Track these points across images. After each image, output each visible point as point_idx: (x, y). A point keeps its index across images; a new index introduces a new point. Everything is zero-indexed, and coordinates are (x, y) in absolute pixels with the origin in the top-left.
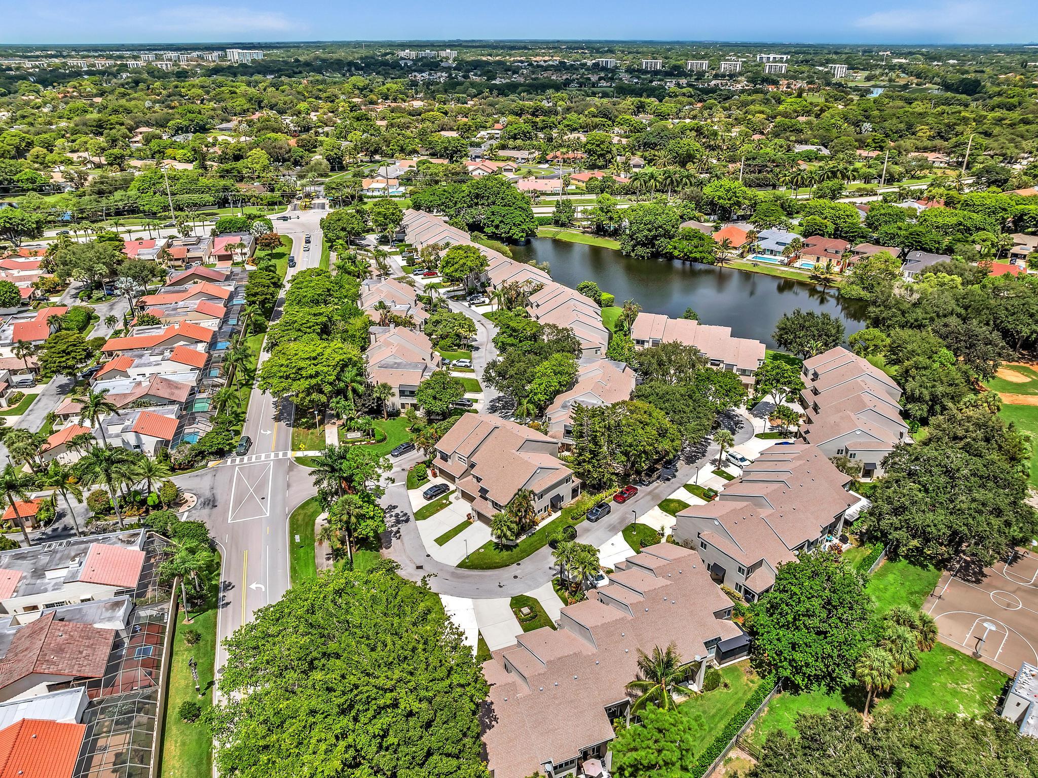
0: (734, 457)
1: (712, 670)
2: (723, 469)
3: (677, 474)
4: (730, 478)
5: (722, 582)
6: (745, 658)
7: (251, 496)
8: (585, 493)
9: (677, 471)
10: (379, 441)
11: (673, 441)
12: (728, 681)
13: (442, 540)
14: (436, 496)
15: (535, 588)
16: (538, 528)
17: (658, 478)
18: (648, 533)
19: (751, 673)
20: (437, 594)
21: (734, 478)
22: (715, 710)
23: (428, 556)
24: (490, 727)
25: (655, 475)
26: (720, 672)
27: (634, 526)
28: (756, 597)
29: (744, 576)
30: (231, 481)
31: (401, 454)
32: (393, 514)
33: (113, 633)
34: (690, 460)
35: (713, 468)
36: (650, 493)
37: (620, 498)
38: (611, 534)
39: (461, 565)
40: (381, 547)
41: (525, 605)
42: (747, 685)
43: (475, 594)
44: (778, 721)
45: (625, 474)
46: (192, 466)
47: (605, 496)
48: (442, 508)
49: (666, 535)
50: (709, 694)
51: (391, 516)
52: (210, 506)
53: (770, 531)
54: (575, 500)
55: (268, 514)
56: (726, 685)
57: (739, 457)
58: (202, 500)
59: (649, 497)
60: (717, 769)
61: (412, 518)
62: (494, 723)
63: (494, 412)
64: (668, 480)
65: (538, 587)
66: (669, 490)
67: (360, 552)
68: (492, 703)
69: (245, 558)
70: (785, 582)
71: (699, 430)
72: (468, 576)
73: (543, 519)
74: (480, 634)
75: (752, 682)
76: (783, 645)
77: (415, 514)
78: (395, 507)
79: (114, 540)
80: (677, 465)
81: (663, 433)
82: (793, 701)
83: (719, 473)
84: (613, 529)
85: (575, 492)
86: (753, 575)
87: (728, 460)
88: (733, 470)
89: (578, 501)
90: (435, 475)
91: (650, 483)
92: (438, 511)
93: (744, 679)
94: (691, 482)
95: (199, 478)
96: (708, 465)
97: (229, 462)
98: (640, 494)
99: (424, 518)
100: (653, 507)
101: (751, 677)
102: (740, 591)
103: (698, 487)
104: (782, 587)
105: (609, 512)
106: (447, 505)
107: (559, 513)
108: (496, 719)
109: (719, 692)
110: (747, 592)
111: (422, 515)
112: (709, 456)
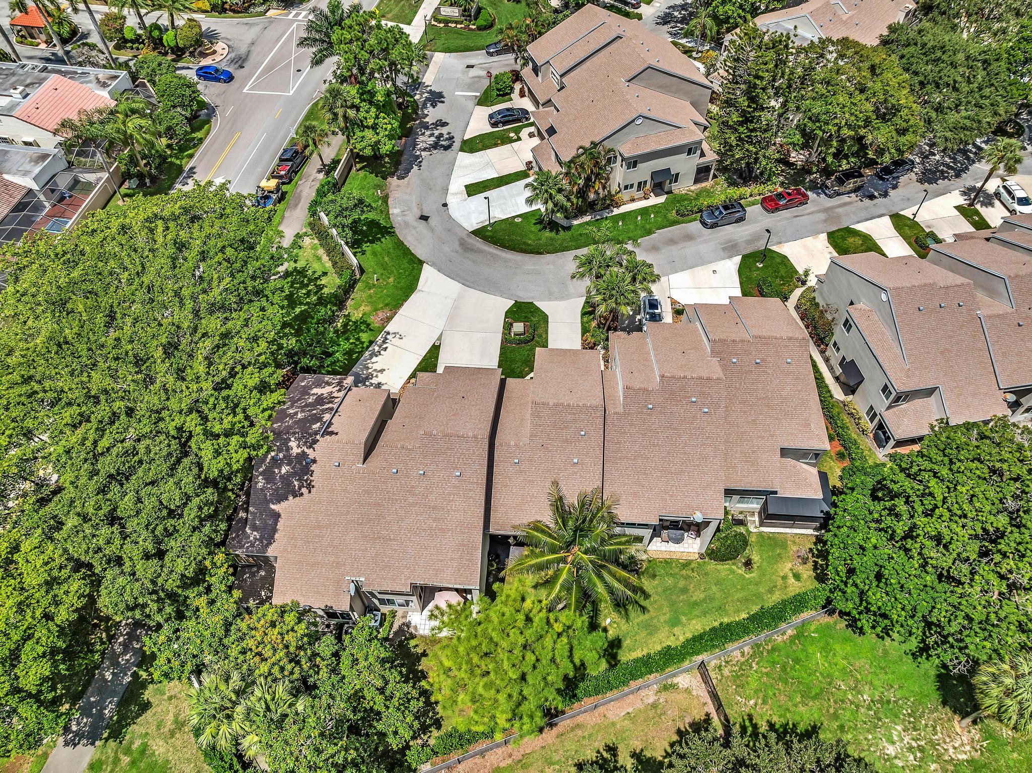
0: (1009, 193)
1: (742, 529)
2: (978, 207)
3: (892, 193)
4: (981, 224)
5: (853, 392)
6: (810, 532)
7: (289, 65)
8: (721, 179)
9: (895, 187)
10: (480, 28)
11: (902, 132)
12: (755, 558)
13: (473, 190)
14: (504, 123)
15: (557, 299)
16: (616, 211)
17: (856, 190)
18: (783, 272)
19: (805, 561)
20: (421, 263)
21: (989, 227)
22: (702, 596)
23: (445, 205)
24: (297, 494)
25: (851, 184)
26: (753, 539)
27: (765, 255)
28: (892, 443)
29: (887, 403)
30: (278, 40)
31: (499, 53)
32: (436, 133)
33: (24, 192)
34: (930, 177)
35: (961, 201)
36: (826, 210)
37: (771, 204)
38: (721, 253)
39: (478, 233)
40: (392, 174)
41: (525, 320)
42: (784, 578)
43: (468, 281)
44: (797, 661)
45: (803, 168)
46: (246, 10)
47: (752, 192)
48: (503, 143)
49: (809, 284)
50: (712, 565)
51: (432, 135)
52: (237, 65)
53: (981, 344)
54: (699, 186)
55: (292, 92)
56: (748, 564)
57: (1020, 194)
58: (232, 55)
59: (822, 216)
60: (643, 693)
61: (457, 145)
62: (304, 490)
63: (665, 23)
64: (872, 197)
65: (561, 298)
66: (863, 215)
67: (362, 174)
68: (314, 461)
69: (232, 142)
70: (926, 465)
71: (964, 128)
72: (479, 251)
73: (633, 200)
74: (440, 338)
75: (797, 577)
76: (866, 563)
77: (464, 142)
78: (444, 124)
79: (92, 77)
80: (902, 179)
81: (887, 112)
82: (846, 640)
83: (966, 212)
84: (730, 249)
85: (702, 173)
86: (904, 406)
87: (997, 195)
88: (995, 215)
89: (702, 190)
90: (522, 95)
91: (838, 194)
92: (496, 145)
93: (786, 567)
94: (908, 213)
95: (247, 27)
96: (956, 193)
97: (290, 17)
98: (809, 207)
99: (472, 151)
100: (816, 233)
101: (800, 569)
102: (872, 420)
103: (914, 225)
104: (915, 469)
105: (741, 220)
106: (511, 141)
107: (662, 199)
108: (310, 487)
109: (732, 570)
110: (881, 427)
111: (472, 146)
112: (970, 179)
